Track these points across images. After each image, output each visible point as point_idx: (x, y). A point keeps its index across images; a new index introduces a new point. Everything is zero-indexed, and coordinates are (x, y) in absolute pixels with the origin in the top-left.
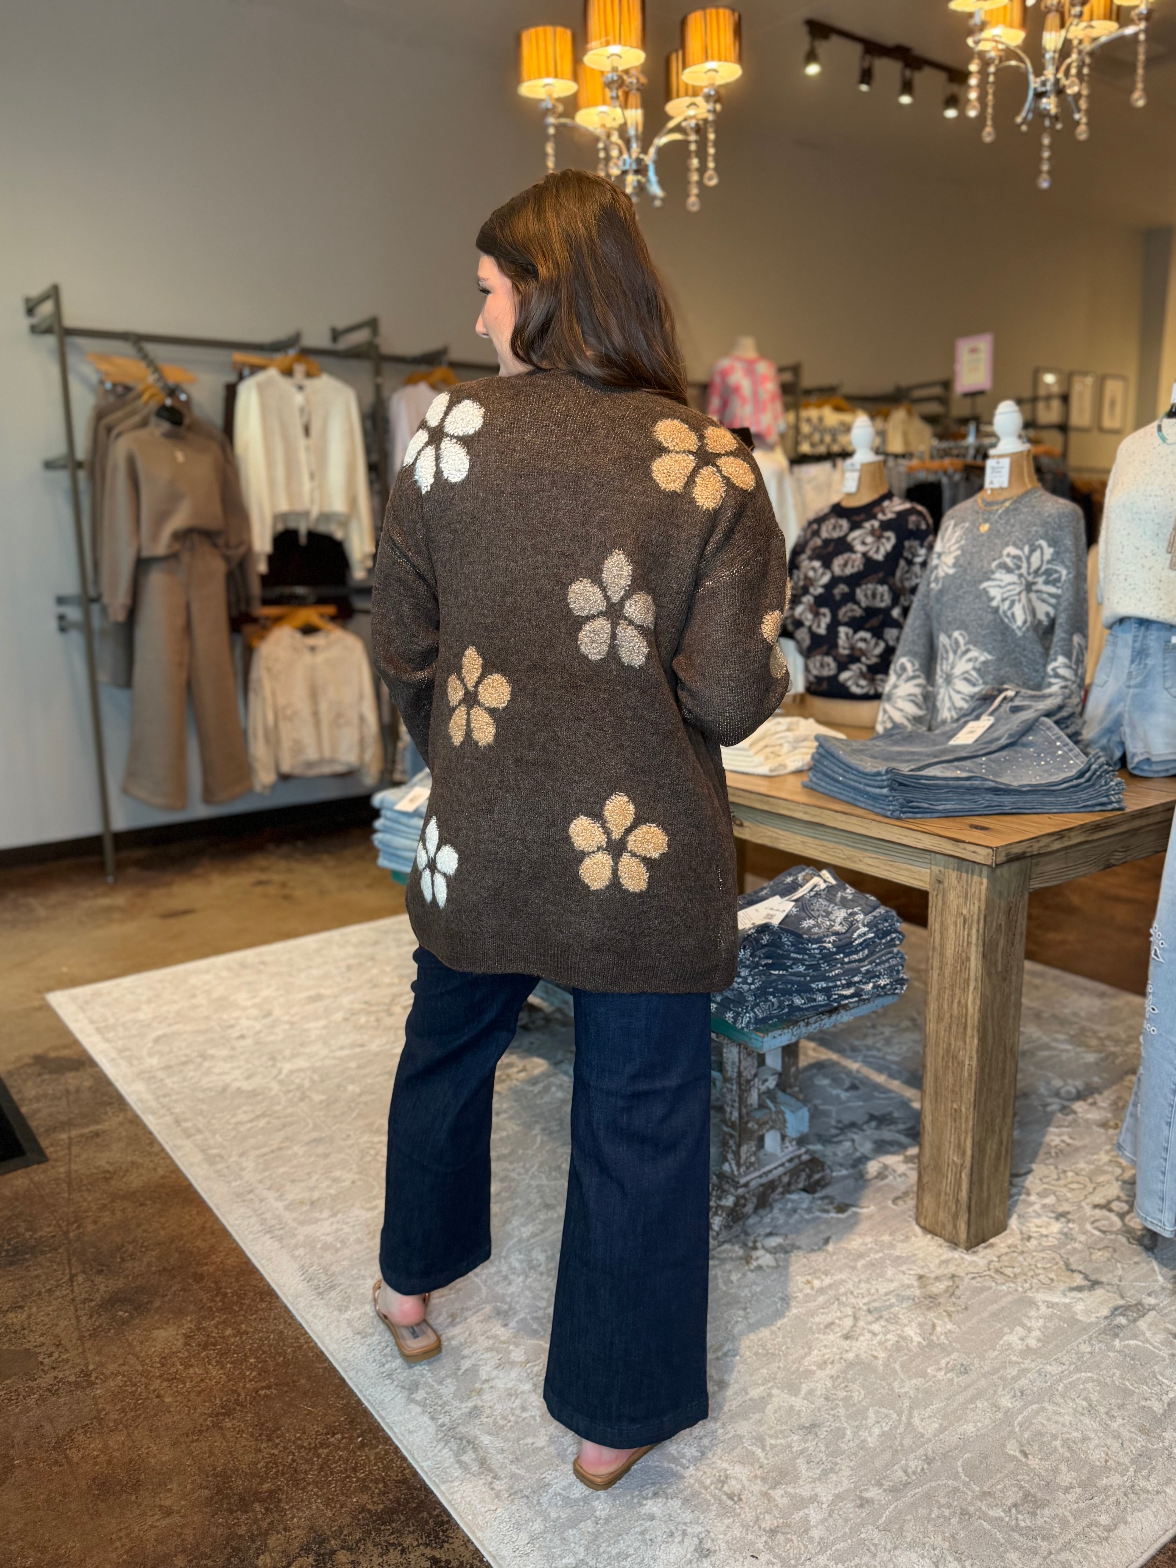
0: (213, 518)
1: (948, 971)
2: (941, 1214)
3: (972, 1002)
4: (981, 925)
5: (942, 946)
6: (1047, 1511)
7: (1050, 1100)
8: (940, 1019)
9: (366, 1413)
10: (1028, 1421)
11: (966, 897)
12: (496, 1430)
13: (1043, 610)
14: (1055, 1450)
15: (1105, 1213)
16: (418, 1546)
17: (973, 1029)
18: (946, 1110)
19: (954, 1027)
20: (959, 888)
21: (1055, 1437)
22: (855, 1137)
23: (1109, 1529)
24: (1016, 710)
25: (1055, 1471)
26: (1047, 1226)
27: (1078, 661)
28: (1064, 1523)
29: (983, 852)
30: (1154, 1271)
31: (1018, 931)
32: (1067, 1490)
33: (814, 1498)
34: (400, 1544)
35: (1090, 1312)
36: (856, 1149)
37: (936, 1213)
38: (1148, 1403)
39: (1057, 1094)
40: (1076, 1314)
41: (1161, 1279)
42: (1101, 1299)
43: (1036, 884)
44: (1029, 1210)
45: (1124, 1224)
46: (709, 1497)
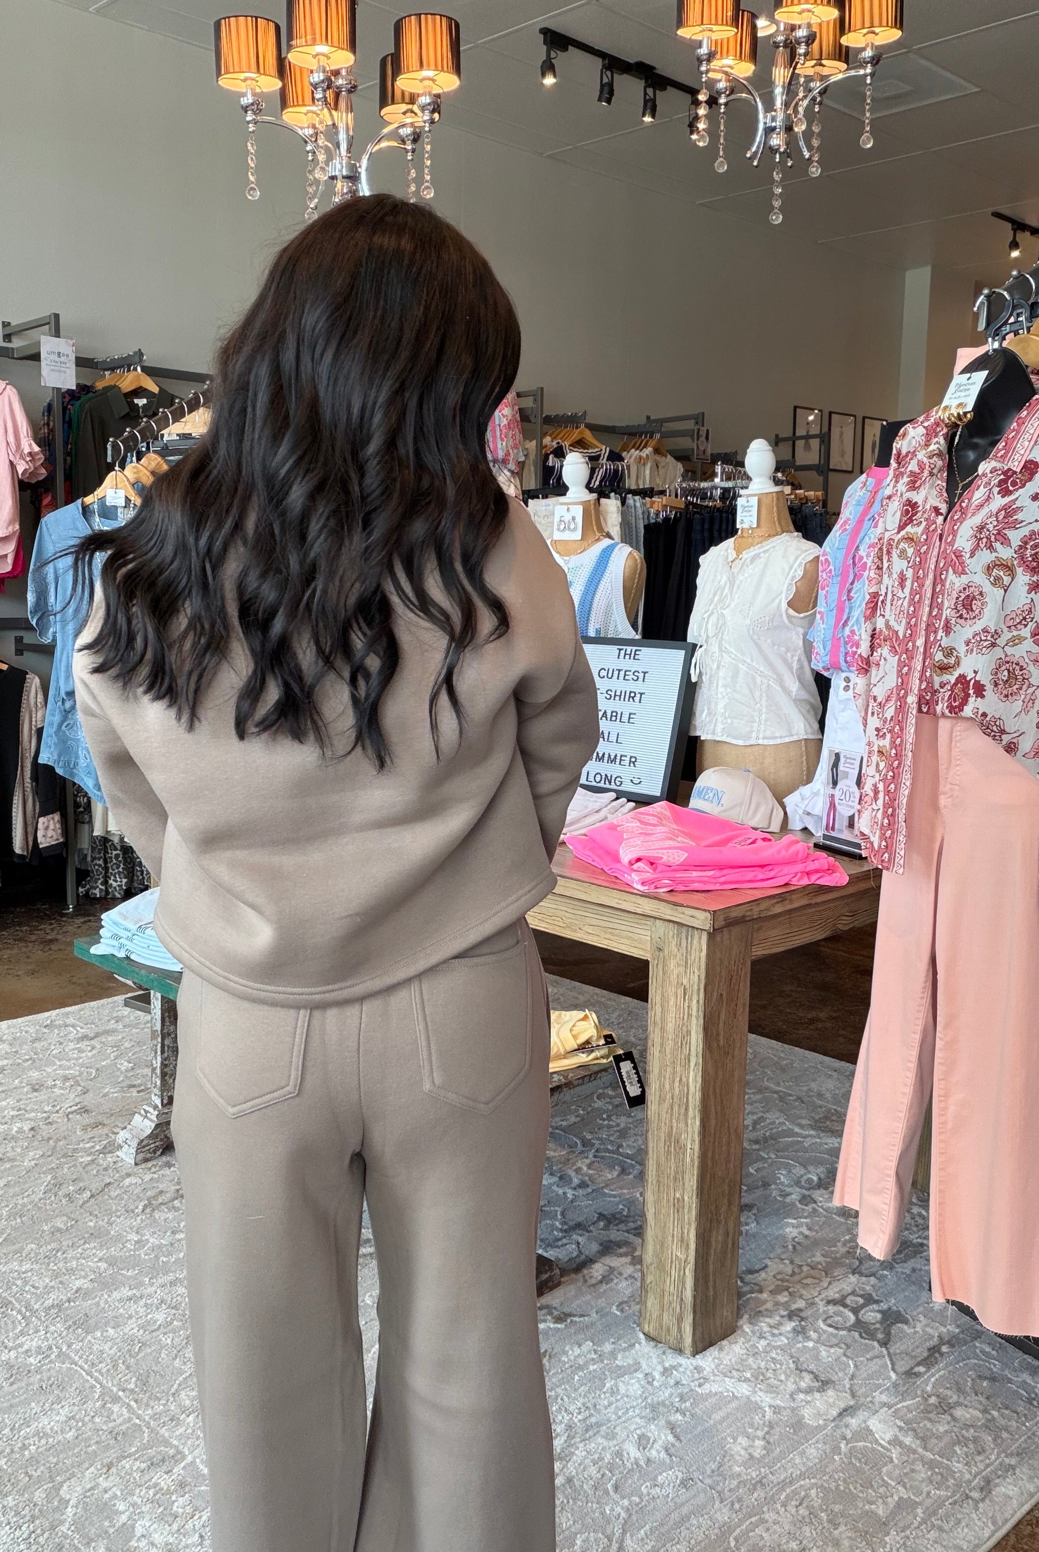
1: (669, 1047)
2: (665, 1317)
3: (694, 1080)
4: (702, 996)
5: (663, 1020)
7: (788, 1190)
8: (662, 1100)
10: (746, 1536)
11: (686, 967)
15: (840, 1308)
17: (694, 1109)
18: (668, 1201)
19: (676, 1108)
20: (679, 955)
22: (580, 1239)
26: (780, 1324)
29: (703, 916)
30: (886, 1366)
31: (741, 1000)
35: (819, 1415)
36: (580, 1252)
37: (660, 1316)
38: (873, 1507)
39: (798, 1183)
40: (803, 1417)
41: (893, 1376)
42: (831, 1400)
43: (759, 951)
44: (762, 1309)
45: (857, 1319)
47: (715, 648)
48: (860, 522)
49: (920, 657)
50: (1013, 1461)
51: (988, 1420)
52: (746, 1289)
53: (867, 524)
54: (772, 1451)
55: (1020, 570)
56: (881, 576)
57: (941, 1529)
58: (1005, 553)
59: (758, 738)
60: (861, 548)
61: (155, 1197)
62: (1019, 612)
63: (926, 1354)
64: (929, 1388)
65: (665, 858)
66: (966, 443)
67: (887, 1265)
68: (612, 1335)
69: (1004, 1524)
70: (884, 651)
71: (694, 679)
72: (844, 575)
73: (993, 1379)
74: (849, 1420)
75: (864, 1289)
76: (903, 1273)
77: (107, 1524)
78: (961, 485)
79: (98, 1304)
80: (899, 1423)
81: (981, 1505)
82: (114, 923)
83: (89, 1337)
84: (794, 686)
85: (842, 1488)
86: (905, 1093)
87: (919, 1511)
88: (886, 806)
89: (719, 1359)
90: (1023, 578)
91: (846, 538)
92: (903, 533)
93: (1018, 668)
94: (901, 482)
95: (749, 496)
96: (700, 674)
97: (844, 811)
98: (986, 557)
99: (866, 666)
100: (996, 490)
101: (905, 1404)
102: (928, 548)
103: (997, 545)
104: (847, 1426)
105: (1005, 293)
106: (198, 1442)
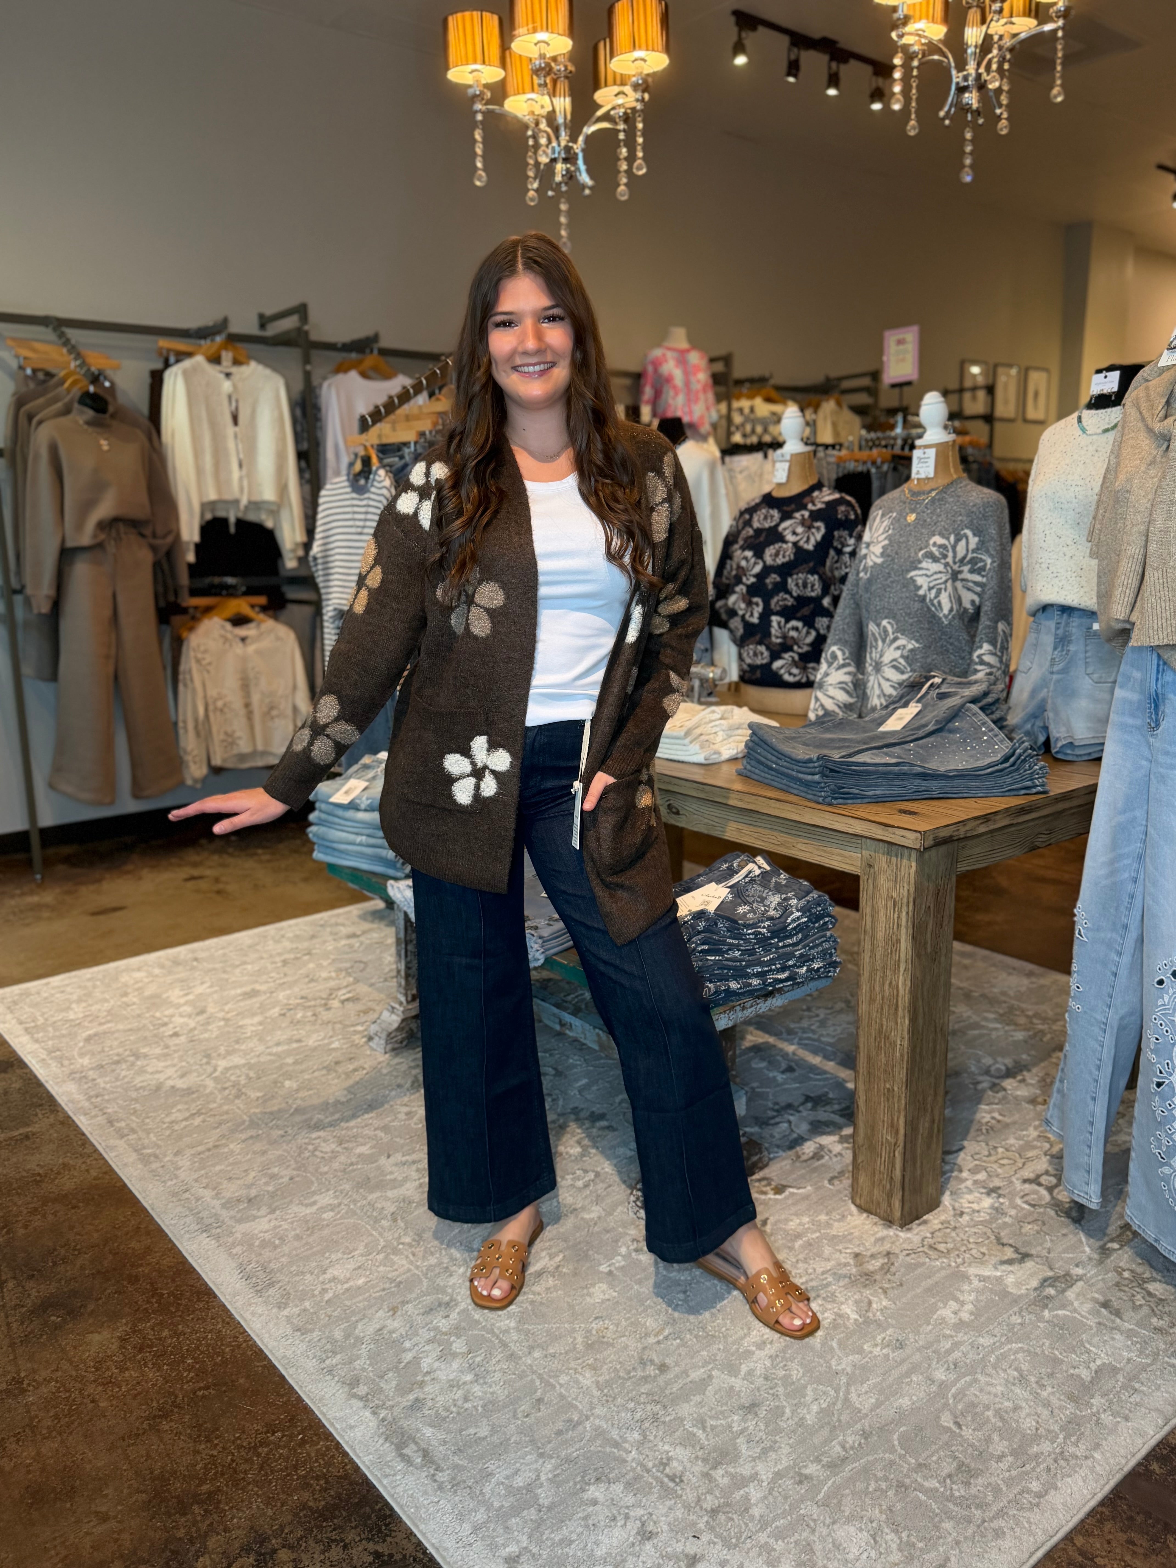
0: (140, 506)
1: (879, 953)
2: (876, 1192)
3: (903, 983)
4: (911, 908)
5: (873, 928)
6: (980, 1481)
7: (980, 1078)
8: (872, 1000)
9: (307, 1409)
10: (961, 1393)
11: (896, 881)
12: (437, 1422)
13: (968, 598)
14: (988, 1420)
15: (1035, 1187)
16: (360, 1541)
17: (904, 1010)
18: (878, 1090)
19: (886, 1008)
20: (889, 872)
21: (987, 1408)
22: (791, 1118)
23: (1039, 1495)
24: (942, 696)
25: (988, 1440)
26: (979, 1201)
27: (1003, 649)
28: (997, 1491)
29: (912, 836)
30: (1081, 1242)
31: (947, 913)
32: (1000, 1458)
33: (754, 1477)
34: (342, 1540)
35: (1021, 1284)
36: (792, 1131)
37: (871, 1191)
38: (1077, 1371)
39: (987, 1072)
40: (1007, 1286)
41: (1088, 1250)
42: (1031, 1271)
43: (963, 867)
44: (962, 1186)
45: (1051, 1197)
46: (651, 1480)
52: (946, 1168)
54: (980, 1316)
63: (1119, 1231)
64: (1122, 1264)
68: (827, 1207)
77: (396, 1359)
80: (1097, 1295)
85: (1047, 1352)
87: (1120, 1376)
89: (923, 1232)
95: (924, 447)
101: (1101, 1277)
104: (1048, 1296)
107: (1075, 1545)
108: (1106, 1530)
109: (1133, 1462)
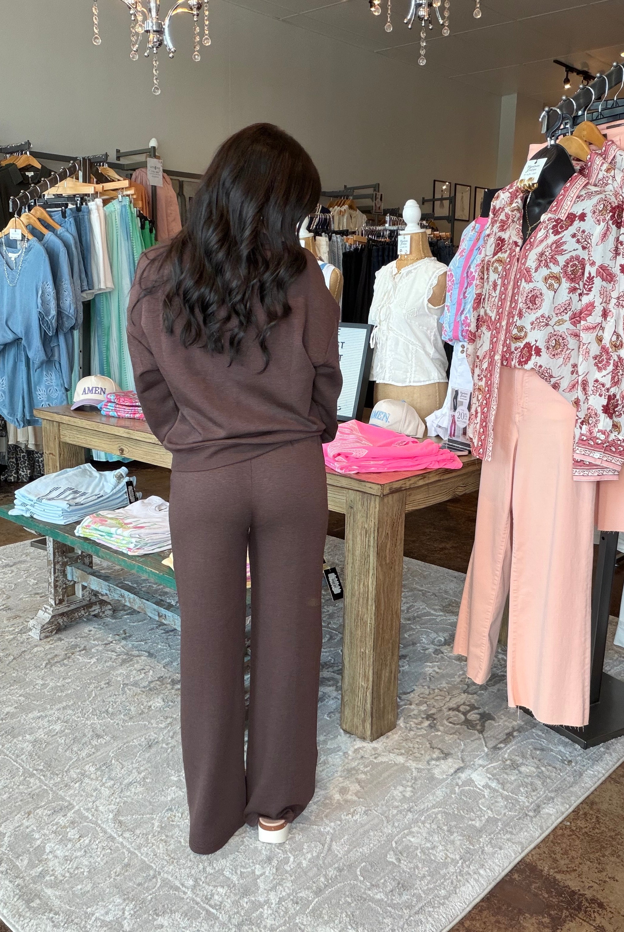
1: (357, 565)
2: (355, 720)
3: (371, 584)
4: (376, 534)
5: (353, 549)
6: (409, 892)
7: (427, 646)
8: (353, 595)
10: (401, 840)
11: (367, 518)
12: (56, 884)
14: (417, 856)
15: (456, 713)
17: (372, 600)
18: (357, 653)
19: (361, 600)
20: (363, 511)
21: (417, 849)
23: (446, 898)
25: (416, 868)
26: (422, 722)
28: (419, 899)
29: (376, 487)
30: (482, 744)
31: (399, 537)
32: (422, 878)
33: (267, 902)
35: (444, 772)
37: (352, 720)
38: (473, 822)
39: (433, 643)
40: (434, 774)
41: (486, 749)
42: (450, 764)
43: (410, 508)
44: (412, 714)
45: (466, 719)
46: (198, 909)
47: (384, 327)
48: (471, 251)
49: (504, 332)
50: (553, 795)
51: (540, 773)
52: (402, 703)
53: (475, 252)
54: (417, 793)
55: (564, 280)
56: (483, 283)
57: (511, 833)
58: (556, 269)
59: (410, 382)
60: (472, 267)
61: (52, 658)
62: (563, 305)
63: (505, 737)
64: (506, 756)
65: (354, 453)
66: (534, 203)
67: (483, 687)
68: (325, 731)
69: (547, 829)
70: (484, 329)
71: (372, 347)
72: (461, 284)
73: (542, 750)
74: (460, 774)
75: (470, 701)
76: (493, 692)
77: (28, 846)
78: (530, 228)
79: (20, 720)
80: (489, 775)
81: (534, 819)
82: (23, 496)
83: (15, 740)
84: (431, 351)
85: (456, 812)
86: (493, 589)
87: (500, 824)
88: (482, 421)
89: (386, 743)
90: (566, 285)
91: (463, 260)
92: (496, 257)
93: (561, 338)
94: (495, 226)
95: (405, 235)
96: (376, 343)
97: (460, 425)
98: (544, 272)
99: (473, 338)
100: (551, 231)
101: (492, 765)
102: (511, 266)
103: (551, 265)
104: (459, 778)
105: (558, 110)
106: (81, 799)
107: (464, 926)
108: (484, 916)
109: (503, 874)
